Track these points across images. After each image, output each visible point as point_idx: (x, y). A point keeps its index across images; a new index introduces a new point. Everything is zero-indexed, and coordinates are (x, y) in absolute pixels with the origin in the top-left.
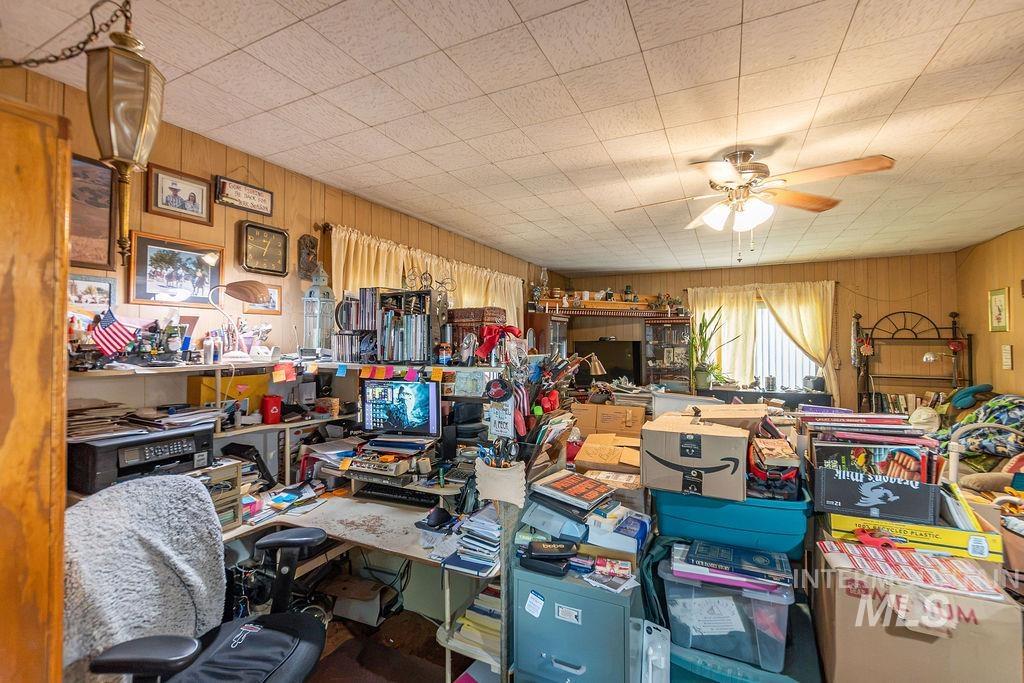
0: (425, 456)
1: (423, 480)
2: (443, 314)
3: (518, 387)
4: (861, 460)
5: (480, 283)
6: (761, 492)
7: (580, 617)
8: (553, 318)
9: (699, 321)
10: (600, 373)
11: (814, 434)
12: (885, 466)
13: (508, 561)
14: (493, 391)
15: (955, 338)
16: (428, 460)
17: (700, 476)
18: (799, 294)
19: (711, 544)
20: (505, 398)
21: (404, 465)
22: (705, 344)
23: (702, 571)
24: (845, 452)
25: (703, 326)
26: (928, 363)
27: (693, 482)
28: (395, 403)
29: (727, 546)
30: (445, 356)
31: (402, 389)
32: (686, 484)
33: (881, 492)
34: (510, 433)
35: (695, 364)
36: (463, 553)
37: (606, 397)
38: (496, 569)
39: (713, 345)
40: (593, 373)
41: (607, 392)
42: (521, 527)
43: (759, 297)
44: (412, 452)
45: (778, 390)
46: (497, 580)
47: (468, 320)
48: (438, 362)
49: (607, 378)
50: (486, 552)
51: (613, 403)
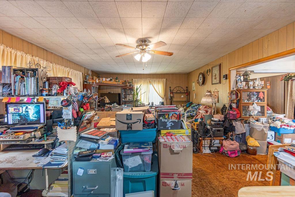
0: (38, 131)
1: (37, 140)
2: (44, 78)
3: (74, 102)
4: (167, 117)
5: (65, 72)
6: (146, 127)
7: (96, 172)
8: (93, 86)
9: (136, 88)
10: (108, 102)
11: (158, 112)
12: (171, 117)
13: (71, 160)
14: (64, 103)
15: (187, 92)
16: (39, 132)
17: (131, 125)
18: (159, 82)
19: (135, 143)
20: (69, 105)
21: (27, 136)
22: (137, 94)
23: (132, 150)
24: (164, 115)
25: (137, 89)
26: (183, 98)
27: (129, 127)
28: (24, 113)
29: (138, 143)
30: (45, 93)
31: (27, 107)
32: (128, 128)
33: (171, 123)
34: (70, 117)
35: (135, 99)
36: (52, 161)
37: (110, 109)
38: (66, 163)
39: (139, 94)
40: (106, 102)
41: (110, 108)
42: (76, 148)
43: (150, 82)
44: (32, 130)
45: (154, 105)
46: (66, 167)
47: (55, 81)
48: (42, 95)
49: (110, 103)
50: (62, 159)
51: (112, 111)
